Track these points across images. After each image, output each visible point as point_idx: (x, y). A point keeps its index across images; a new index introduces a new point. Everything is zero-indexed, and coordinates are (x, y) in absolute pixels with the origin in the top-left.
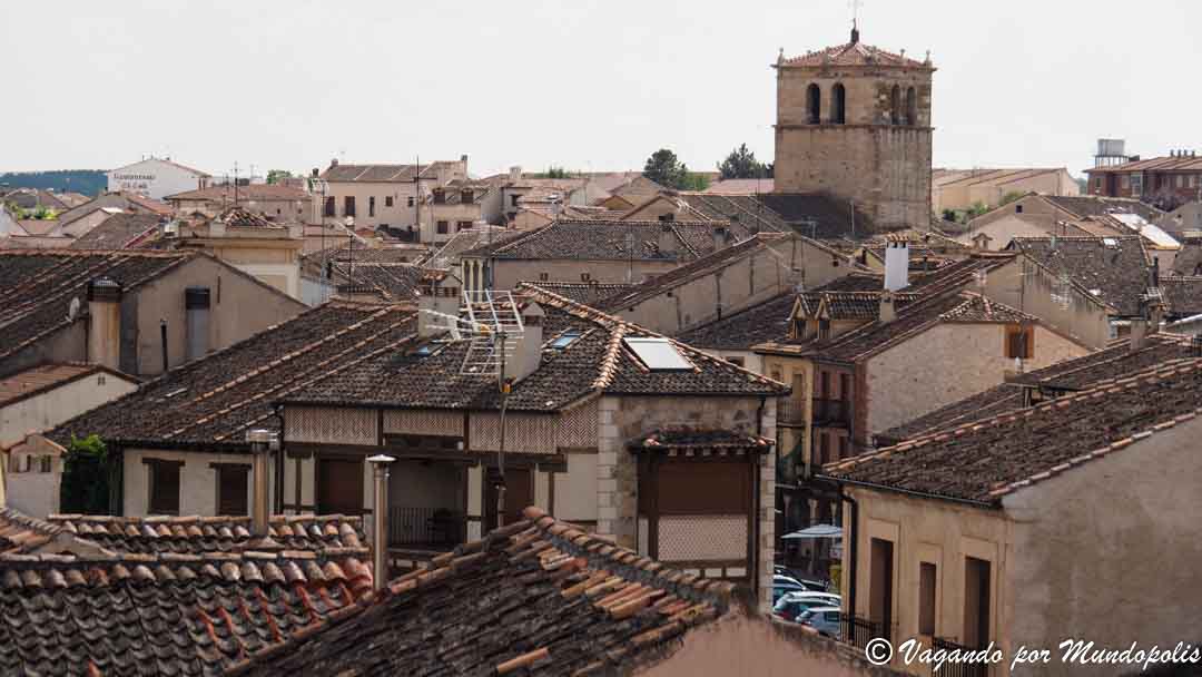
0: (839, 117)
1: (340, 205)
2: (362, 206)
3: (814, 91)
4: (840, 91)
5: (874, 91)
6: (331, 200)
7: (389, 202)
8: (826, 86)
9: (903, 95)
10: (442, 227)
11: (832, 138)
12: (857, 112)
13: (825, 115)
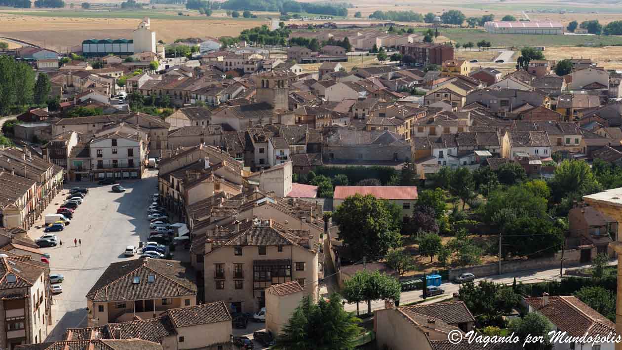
0: (267, 87)
1: (229, 63)
2: (233, 64)
3: (263, 81)
4: (267, 81)
5: (273, 82)
6: (227, 63)
7: (238, 63)
8: (265, 80)
9: (281, 82)
10: (248, 69)
11: (267, 91)
12: (270, 86)
13: (265, 86)
